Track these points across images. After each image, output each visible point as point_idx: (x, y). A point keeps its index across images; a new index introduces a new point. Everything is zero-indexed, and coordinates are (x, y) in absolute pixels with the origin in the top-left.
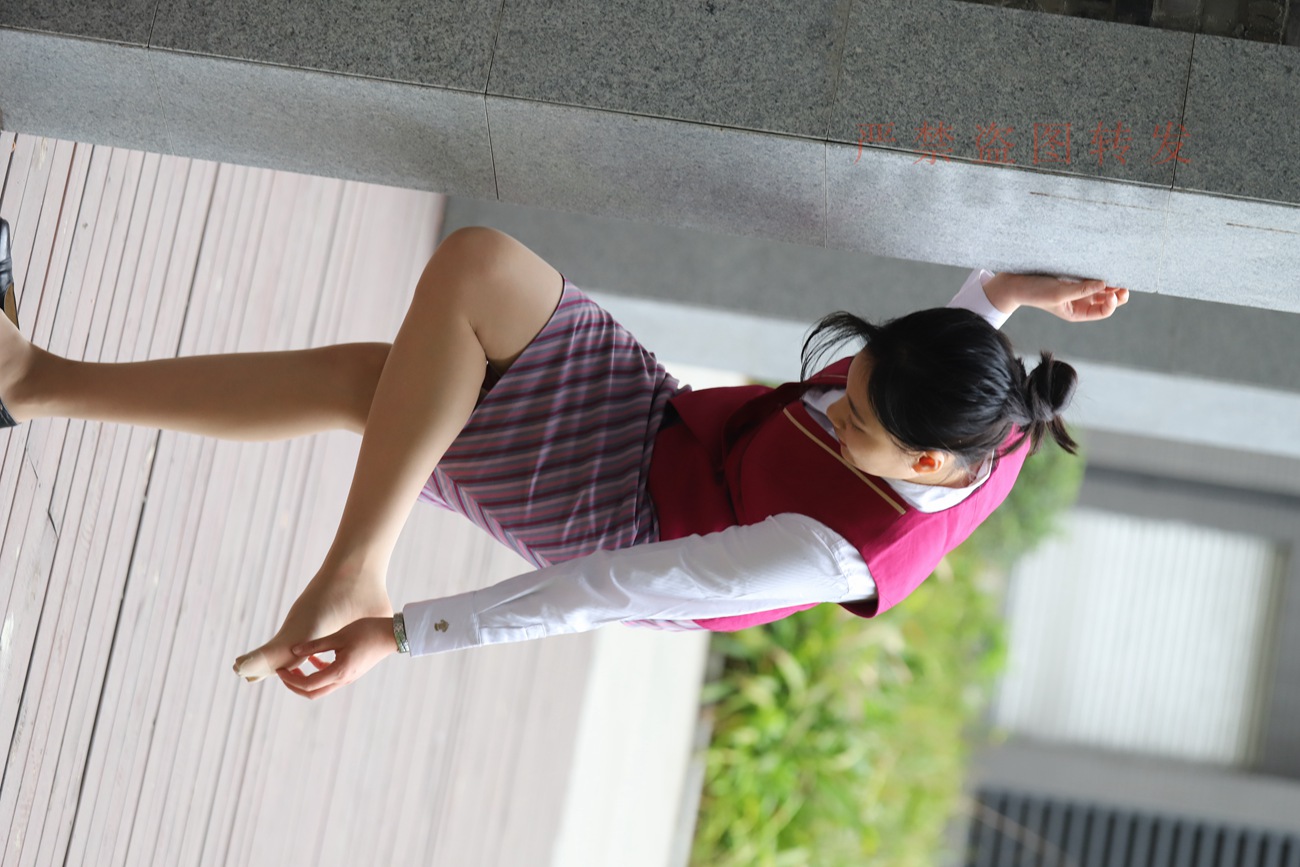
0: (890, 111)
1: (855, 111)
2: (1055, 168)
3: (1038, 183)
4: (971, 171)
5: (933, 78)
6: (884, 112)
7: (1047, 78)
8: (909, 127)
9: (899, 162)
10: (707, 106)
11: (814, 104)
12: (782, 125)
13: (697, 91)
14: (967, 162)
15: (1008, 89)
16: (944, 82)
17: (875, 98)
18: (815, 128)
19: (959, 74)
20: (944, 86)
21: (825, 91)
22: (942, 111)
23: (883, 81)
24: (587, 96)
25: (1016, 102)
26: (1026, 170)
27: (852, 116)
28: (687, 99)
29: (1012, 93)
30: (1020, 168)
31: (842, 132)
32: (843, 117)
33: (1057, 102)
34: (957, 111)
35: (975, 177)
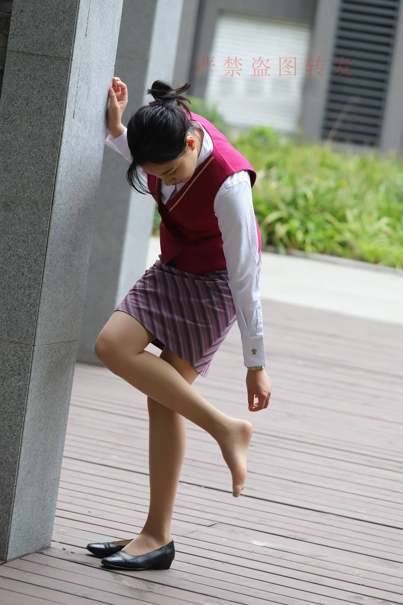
0: (40, 177)
1: (40, 192)
2: (63, 108)
3: (69, 115)
4: (65, 143)
5: (26, 159)
6: (40, 180)
7: (25, 112)
8: (46, 169)
9: (61, 173)
10: (38, 253)
11: (37, 209)
12: (46, 222)
13: (32, 258)
14: (61, 145)
15: (31, 128)
16: (28, 155)
17: (35, 184)
18: (47, 208)
19: (24, 149)
20: (29, 155)
21: (32, 204)
22: (40, 156)
23: (27, 180)
24: (34, 304)
25: (36, 125)
26: (64, 120)
27: (42, 193)
28: (35, 262)
29: (32, 126)
30: (63, 123)
31: (49, 197)
32: (42, 197)
33: (36, 107)
34: (40, 149)
35: (67, 142)
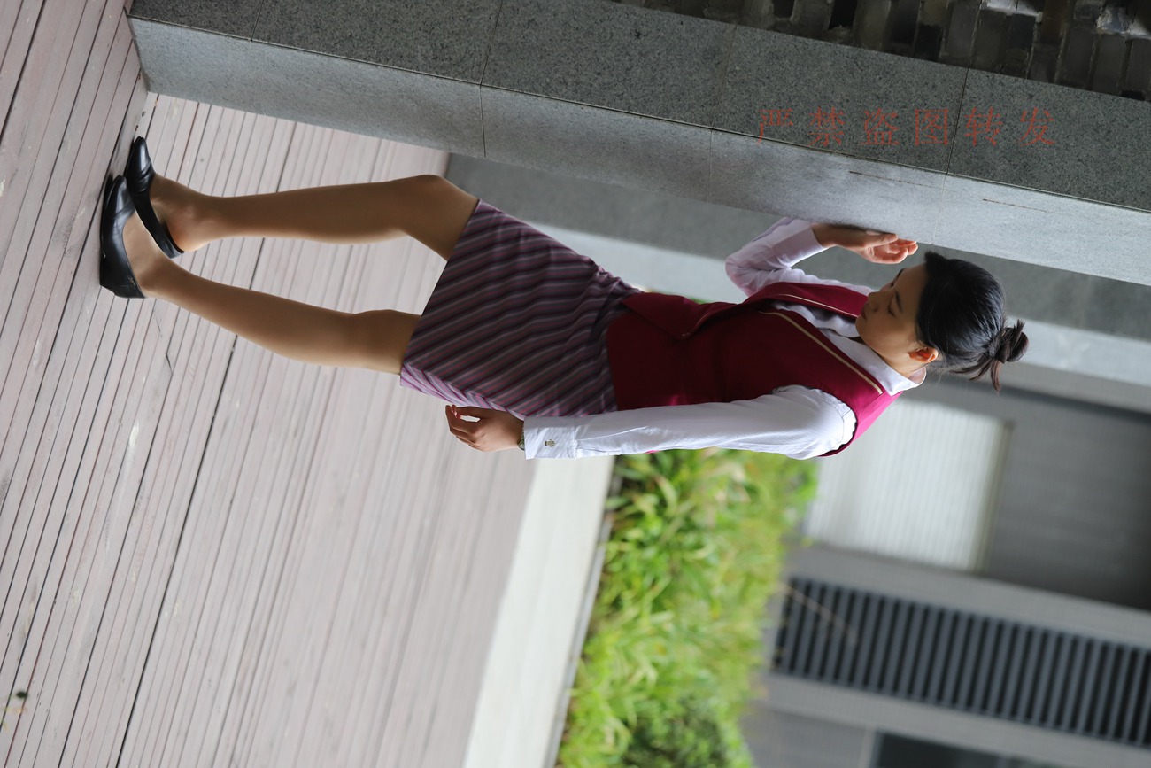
0: (757, 111)
1: (733, 110)
2: (868, 156)
3: (855, 165)
4: (811, 155)
5: (787, 90)
6: (752, 111)
7: (865, 94)
9: (761, 145)
10: (632, 101)
11: (705, 104)
12: (682, 117)
13: (625, 90)
14: (808, 148)
15: (838, 100)
16: (795, 93)
17: (747, 102)
18: (705, 120)
19: (805, 88)
20: (794, 96)
21: (713, 95)
23: (753, 90)
24: (549, 90)
25: (843, 109)
26: (848, 156)
27: (731, 113)
28: (618, 96)
29: (841, 103)
30: (844, 155)
31: (723, 124)
32: (724, 113)
34: (803, 113)
35: (813, 159)
